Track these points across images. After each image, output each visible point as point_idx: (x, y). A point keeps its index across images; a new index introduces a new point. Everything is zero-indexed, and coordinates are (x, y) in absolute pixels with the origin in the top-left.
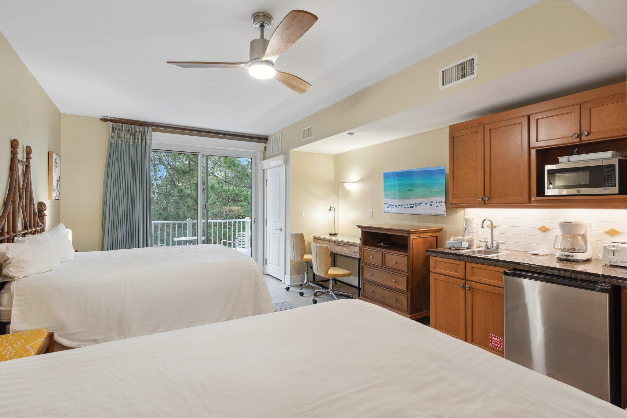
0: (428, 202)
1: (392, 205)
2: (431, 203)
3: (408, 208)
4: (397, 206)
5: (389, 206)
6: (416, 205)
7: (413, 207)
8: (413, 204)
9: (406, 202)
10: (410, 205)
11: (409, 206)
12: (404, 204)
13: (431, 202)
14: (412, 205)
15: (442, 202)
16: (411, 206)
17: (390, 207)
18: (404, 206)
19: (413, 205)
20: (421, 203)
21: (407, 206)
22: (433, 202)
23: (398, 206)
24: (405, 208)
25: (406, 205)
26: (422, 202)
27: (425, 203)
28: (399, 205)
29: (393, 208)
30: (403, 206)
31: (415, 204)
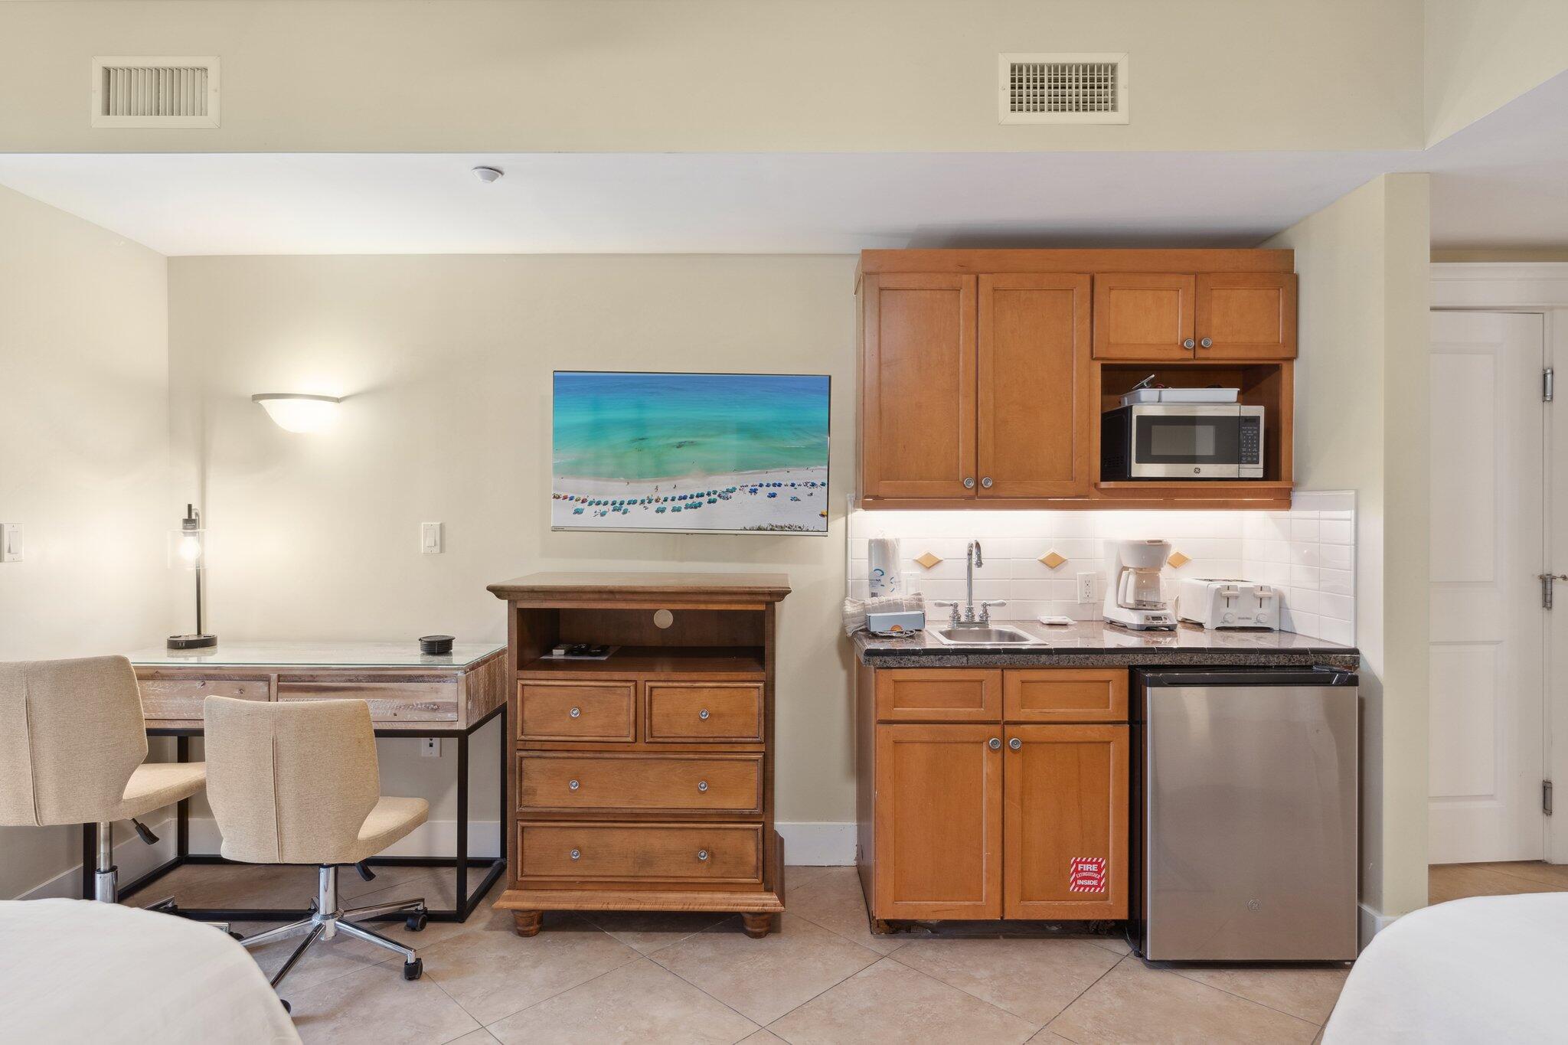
0: (761, 485)
1: (598, 503)
2: (772, 490)
3: (674, 510)
4: (625, 506)
5: (580, 506)
6: (713, 497)
7: (700, 505)
8: (697, 496)
9: (666, 489)
10: (685, 498)
11: (683, 503)
12: (655, 498)
13: (774, 485)
14: (692, 497)
15: (813, 485)
16: (689, 501)
17: (589, 511)
18: (659, 505)
19: (697, 500)
20: (733, 490)
21: (669, 505)
22: (780, 485)
23: (631, 506)
24: (661, 510)
25: (666, 500)
26: (738, 487)
27: (747, 490)
28: (635, 502)
29: (603, 514)
30: (654, 506)
31: (709, 494)
